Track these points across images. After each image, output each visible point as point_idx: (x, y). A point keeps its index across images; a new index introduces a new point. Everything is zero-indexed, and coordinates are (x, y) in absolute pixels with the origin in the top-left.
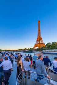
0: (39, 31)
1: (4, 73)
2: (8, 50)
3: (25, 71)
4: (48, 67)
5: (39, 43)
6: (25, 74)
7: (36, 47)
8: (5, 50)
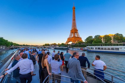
0: (74, 20)
1: (21, 79)
2: (29, 46)
3: (53, 75)
4: (86, 69)
5: (74, 37)
6: (53, 80)
7: (69, 42)
8: (24, 45)
